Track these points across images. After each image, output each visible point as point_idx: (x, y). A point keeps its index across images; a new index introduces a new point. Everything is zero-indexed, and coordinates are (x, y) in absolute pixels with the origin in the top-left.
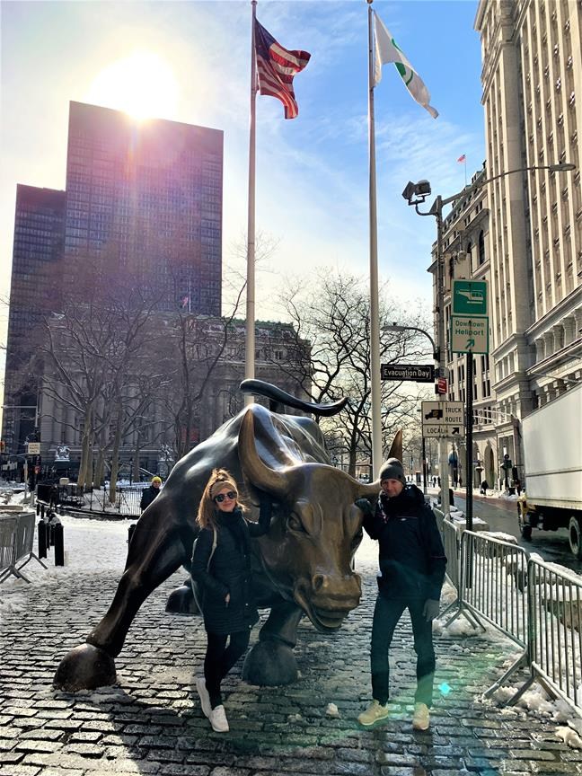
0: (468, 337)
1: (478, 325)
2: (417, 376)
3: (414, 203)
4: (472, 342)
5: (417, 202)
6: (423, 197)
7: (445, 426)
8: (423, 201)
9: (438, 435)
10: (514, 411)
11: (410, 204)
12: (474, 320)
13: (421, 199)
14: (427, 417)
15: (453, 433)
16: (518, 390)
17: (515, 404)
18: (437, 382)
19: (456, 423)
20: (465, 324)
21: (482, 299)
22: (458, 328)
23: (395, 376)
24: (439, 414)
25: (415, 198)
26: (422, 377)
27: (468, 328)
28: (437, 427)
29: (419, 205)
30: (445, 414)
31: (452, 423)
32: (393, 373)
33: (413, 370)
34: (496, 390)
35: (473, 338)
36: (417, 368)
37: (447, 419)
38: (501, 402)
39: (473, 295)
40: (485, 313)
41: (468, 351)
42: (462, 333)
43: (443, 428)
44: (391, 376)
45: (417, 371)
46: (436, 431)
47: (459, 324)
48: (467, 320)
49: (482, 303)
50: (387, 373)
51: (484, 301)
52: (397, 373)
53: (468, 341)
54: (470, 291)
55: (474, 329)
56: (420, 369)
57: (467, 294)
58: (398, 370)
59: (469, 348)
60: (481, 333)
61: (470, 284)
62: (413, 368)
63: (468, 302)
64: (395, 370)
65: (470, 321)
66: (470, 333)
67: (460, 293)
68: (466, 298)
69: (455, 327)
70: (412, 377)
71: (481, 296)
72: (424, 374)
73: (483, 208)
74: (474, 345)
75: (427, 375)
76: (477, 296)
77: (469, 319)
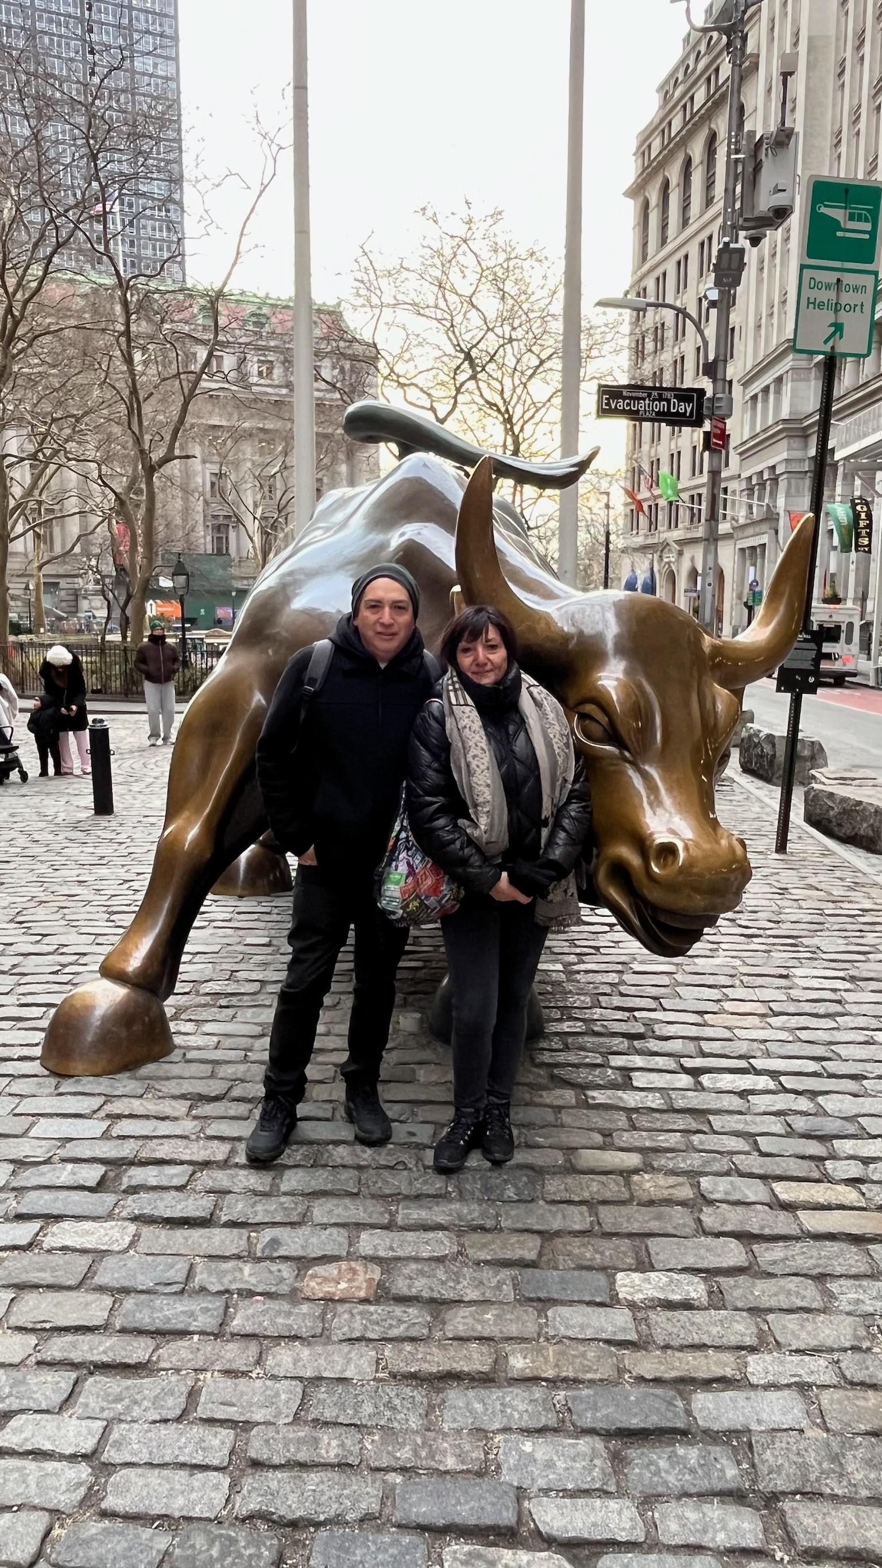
0: (830, 317)
1: (856, 289)
2: (670, 413)
4: (838, 327)
10: (773, 495)
12: (848, 279)
16: (785, 455)
17: (775, 480)
18: (707, 426)
20: (828, 287)
21: (868, 227)
22: (814, 294)
23: (623, 411)
26: (678, 414)
27: (832, 295)
32: (621, 405)
33: (660, 399)
34: (741, 454)
35: (840, 321)
36: (668, 395)
38: (750, 478)
39: (852, 218)
40: (871, 260)
41: (827, 348)
42: (820, 306)
44: (616, 411)
45: (668, 401)
47: (816, 285)
48: (832, 277)
49: (867, 237)
50: (608, 404)
51: (873, 233)
52: (629, 404)
53: (831, 325)
54: (845, 208)
55: (846, 298)
56: (676, 397)
57: (838, 214)
58: (631, 398)
59: (830, 344)
60: (858, 309)
61: (847, 191)
62: (660, 395)
63: (839, 234)
64: (624, 398)
65: (839, 280)
66: (837, 308)
67: (824, 210)
68: (836, 225)
69: (806, 293)
70: (658, 413)
71: (867, 220)
72: (682, 408)
73: (749, 51)
74: (841, 337)
75: (689, 410)
76: (859, 220)
77: (836, 275)
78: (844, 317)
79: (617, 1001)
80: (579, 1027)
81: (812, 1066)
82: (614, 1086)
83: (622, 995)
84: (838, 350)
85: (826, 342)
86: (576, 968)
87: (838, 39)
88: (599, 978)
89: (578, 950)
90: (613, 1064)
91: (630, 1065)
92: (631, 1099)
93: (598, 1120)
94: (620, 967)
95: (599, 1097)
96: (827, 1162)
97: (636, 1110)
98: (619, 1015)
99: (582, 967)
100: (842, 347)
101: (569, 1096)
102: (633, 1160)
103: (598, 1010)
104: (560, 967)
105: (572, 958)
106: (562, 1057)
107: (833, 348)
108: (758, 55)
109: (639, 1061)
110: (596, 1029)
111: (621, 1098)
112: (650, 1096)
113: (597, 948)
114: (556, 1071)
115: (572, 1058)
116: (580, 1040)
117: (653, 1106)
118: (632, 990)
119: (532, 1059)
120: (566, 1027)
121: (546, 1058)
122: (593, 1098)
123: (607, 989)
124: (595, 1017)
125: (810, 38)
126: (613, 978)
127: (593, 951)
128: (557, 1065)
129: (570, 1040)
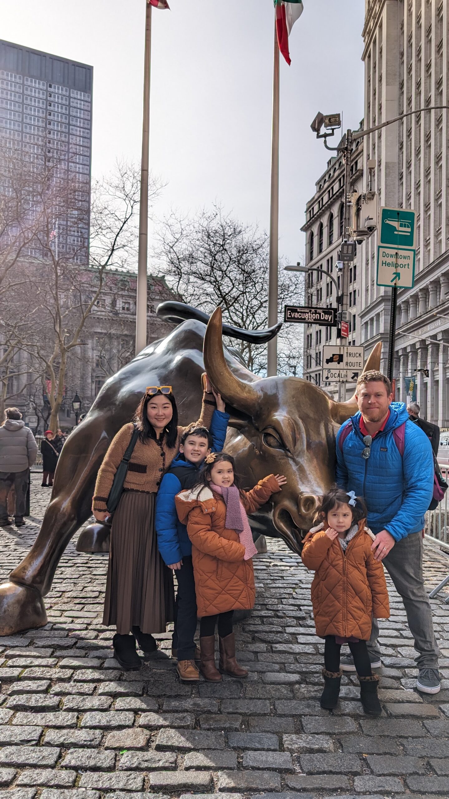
0: (393, 270)
1: (405, 257)
2: (320, 320)
3: (322, 136)
4: (397, 275)
5: (325, 136)
6: (333, 130)
7: (345, 371)
8: (332, 134)
9: (337, 379)
11: (319, 136)
12: (401, 253)
13: (330, 131)
14: (328, 361)
15: (353, 378)
19: (355, 368)
20: (392, 256)
21: (409, 230)
22: (385, 259)
23: (298, 318)
24: (340, 358)
25: (323, 130)
26: (324, 320)
27: (394, 260)
28: (337, 372)
29: (327, 138)
30: (345, 359)
31: (352, 367)
32: (297, 315)
33: (316, 313)
35: (398, 272)
36: (319, 311)
37: (347, 364)
39: (401, 226)
41: (393, 284)
42: (388, 265)
43: (343, 373)
44: (294, 318)
45: (320, 314)
46: (336, 375)
47: (386, 255)
48: (393, 252)
49: (409, 234)
50: (290, 315)
51: (412, 232)
52: (300, 315)
53: (394, 274)
54: (398, 221)
55: (400, 261)
56: (323, 312)
57: (395, 224)
58: (301, 312)
59: (394, 282)
60: (407, 266)
61: (398, 214)
62: (316, 311)
63: (396, 233)
64: (298, 312)
65: (396, 253)
66: (396, 266)
67: (388, 222)
68: (394, 229)
69: (381, 258)
70: (315, 320)
71: (408, 227)
72: (326, 317)
73: (358, 168)
74: (399, 279)
75: (330, 319)
76: (405, 227)
77: (396, 251)
78: (400, 270)
79: (291, 601)
80: (270, 613)
81: (395, 633)
82: (287, 642)
83: (294, 598)
84: (397, 285)
85: (392, 281)
86: (271, 586)
87: (399, 164)
88: (282, 591)
89: (272, 578)
90: (287, 631)
91: (296, 632)
92: (297, 648)
93: (278, 658)
94: (294, 586)
95: (280, 647)
96: (402, 680)
97: (299, 654)
98: (292, 608)
99: (274, 585)
100: (400, 283)
101: (263, 647)
102: (295, 677)
103: (281, 606)
104: (262, 585)
105: (269, 581)
106: (261, 628)
107: (395, 284)
108: (362, 170)
109: (302, 630)
110: (279, 614)
111: (291, 648)
112: (307, 647)
113: (282, 577)
114: (256, 635)
115: (266, 628)
116: (271, 620)
117: (309, 652)
118: (300, 596)
119: (244, 629)
120: (263, 613)
121: (252, 628)
122: (276, 648)
123: (287, 596)
124: (279, 609)
125: (386, 163)
126: (289, 591)
127: (280, 578)
128: (256, 632)
129: (265, 620)
